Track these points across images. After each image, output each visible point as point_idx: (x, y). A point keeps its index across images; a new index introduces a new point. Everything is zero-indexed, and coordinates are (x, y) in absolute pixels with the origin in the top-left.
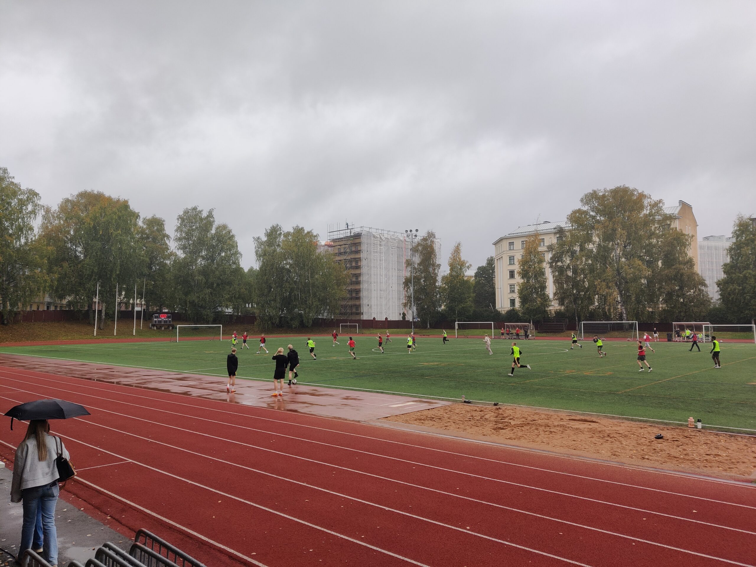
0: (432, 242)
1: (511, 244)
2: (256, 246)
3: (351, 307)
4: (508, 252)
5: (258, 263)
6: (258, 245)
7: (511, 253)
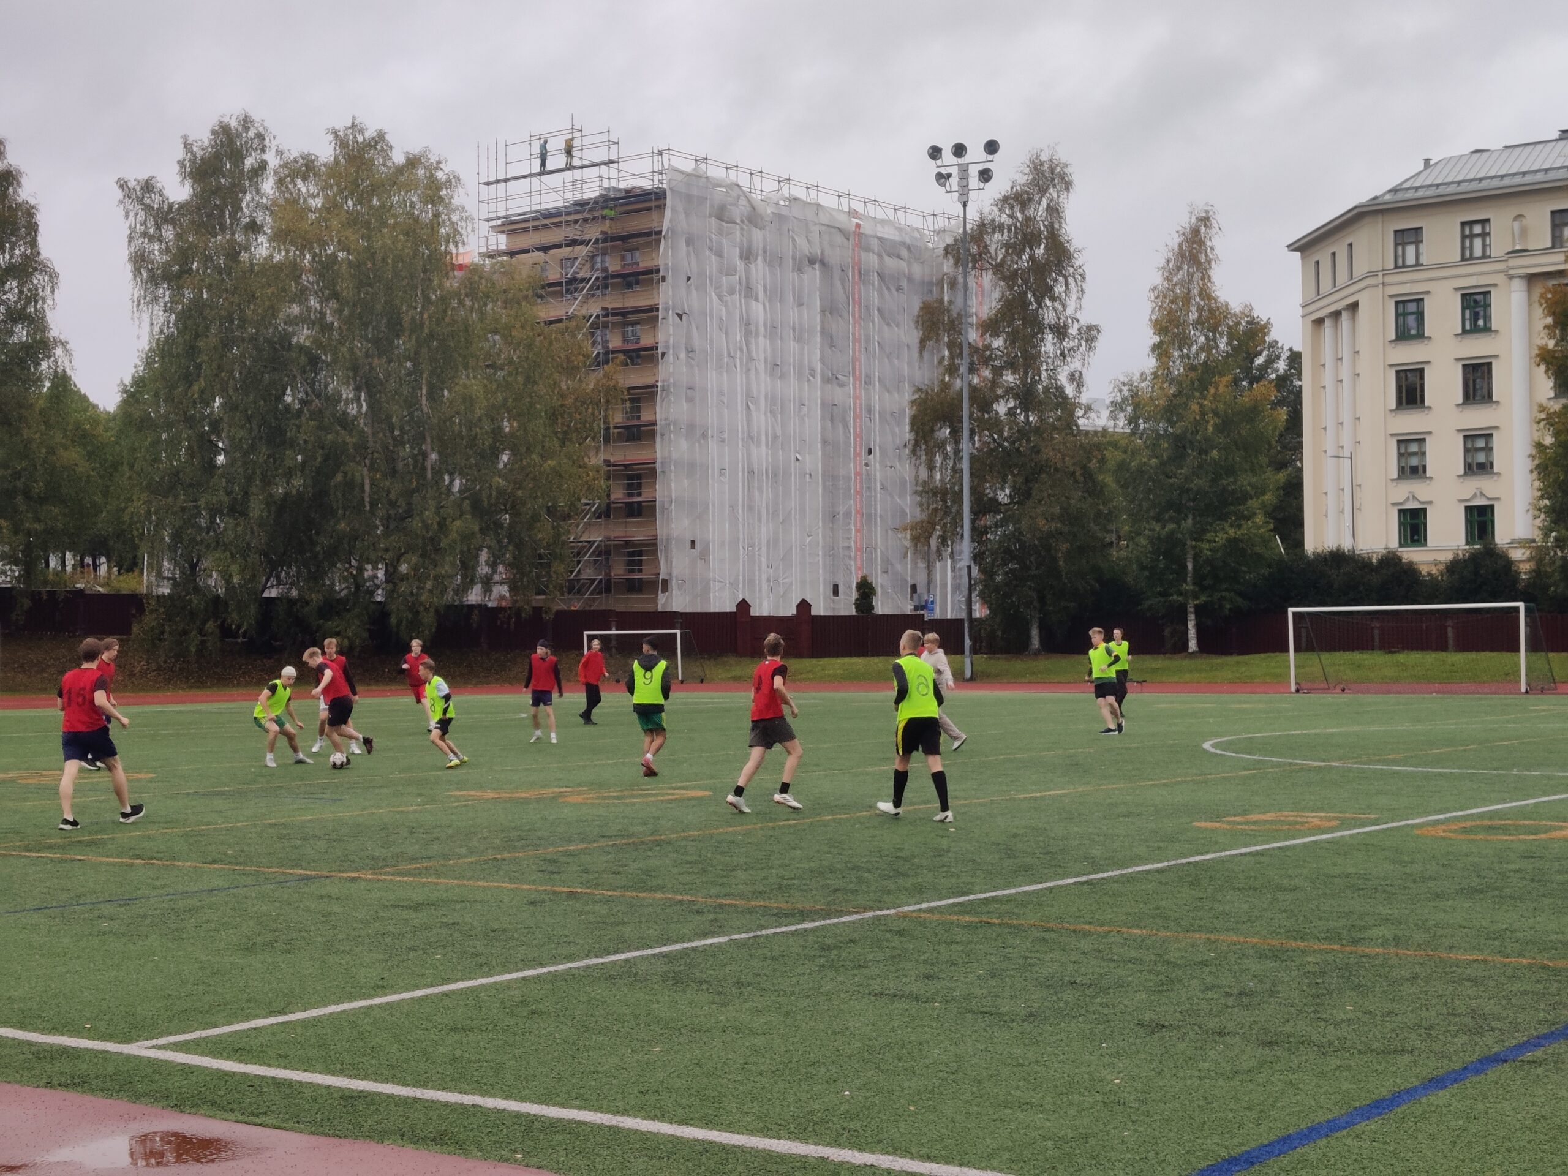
0: (1054, 211)
1: (1408, 237)
2: (133, 230)
3: (608, 553)
4: (1389, 279)
5: (146, 317)
6: (144, 224)
7: (1406, 285)
